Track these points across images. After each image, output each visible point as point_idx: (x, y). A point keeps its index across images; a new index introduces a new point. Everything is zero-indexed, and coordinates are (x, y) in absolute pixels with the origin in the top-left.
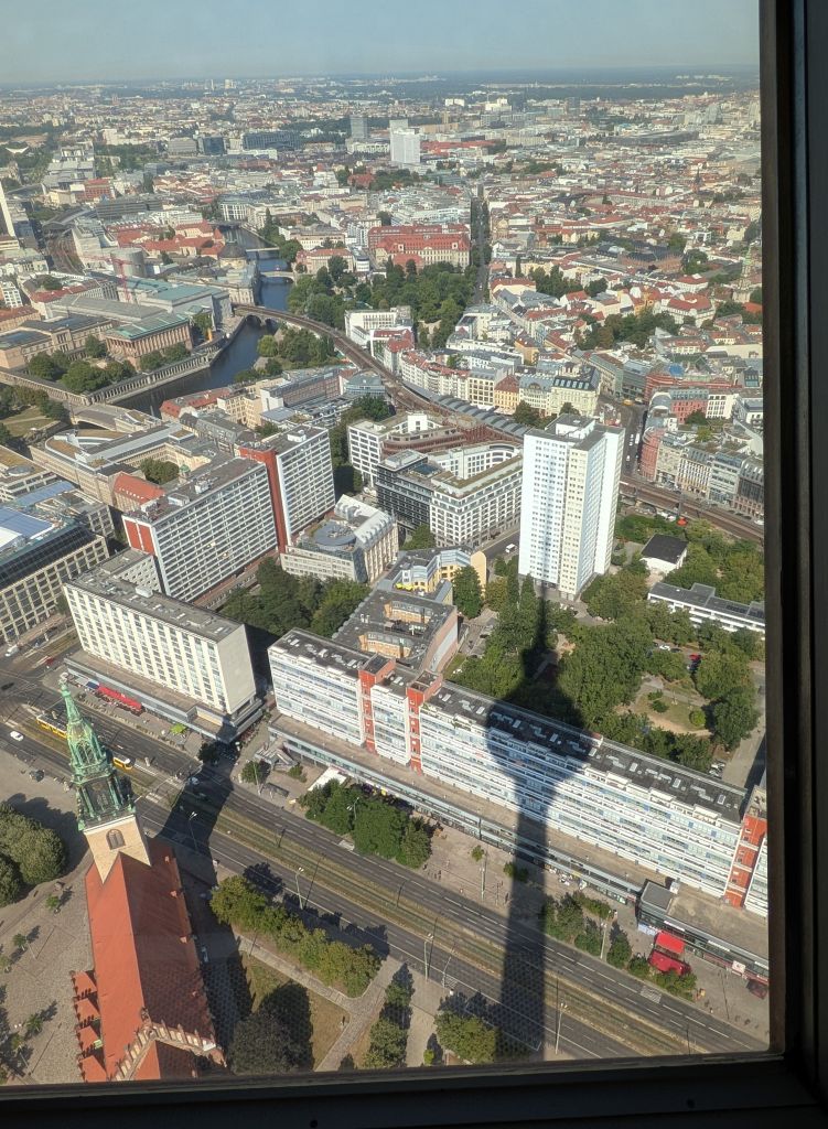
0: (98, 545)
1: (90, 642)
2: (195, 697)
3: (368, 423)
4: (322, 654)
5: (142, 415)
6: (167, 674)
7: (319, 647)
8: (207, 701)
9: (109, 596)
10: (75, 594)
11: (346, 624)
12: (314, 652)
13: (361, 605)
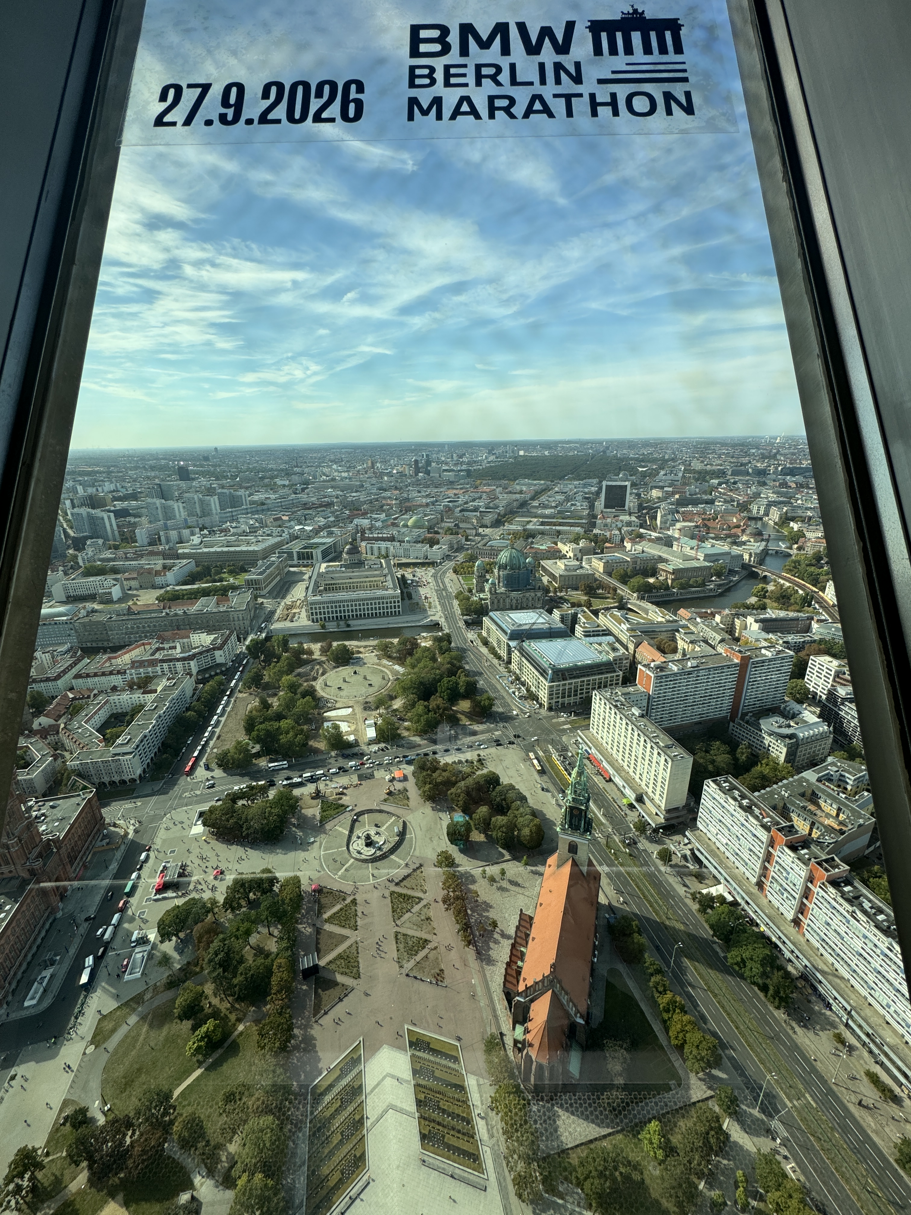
0: (617, 676)
1: (596, 726)
2: (645, 787)
3: (828, 658)
4: (745, 802)
5: (666, 612)
6: (632, 766)
7: (743, 797)
8: (651, 794)
9: (616, 706)
10: (598, 698)
11: (768, 789)
12: (739, 798)
13: (785, 781)
